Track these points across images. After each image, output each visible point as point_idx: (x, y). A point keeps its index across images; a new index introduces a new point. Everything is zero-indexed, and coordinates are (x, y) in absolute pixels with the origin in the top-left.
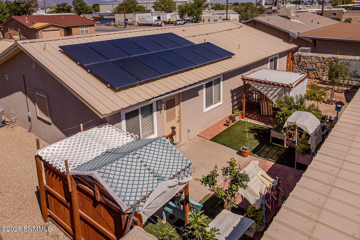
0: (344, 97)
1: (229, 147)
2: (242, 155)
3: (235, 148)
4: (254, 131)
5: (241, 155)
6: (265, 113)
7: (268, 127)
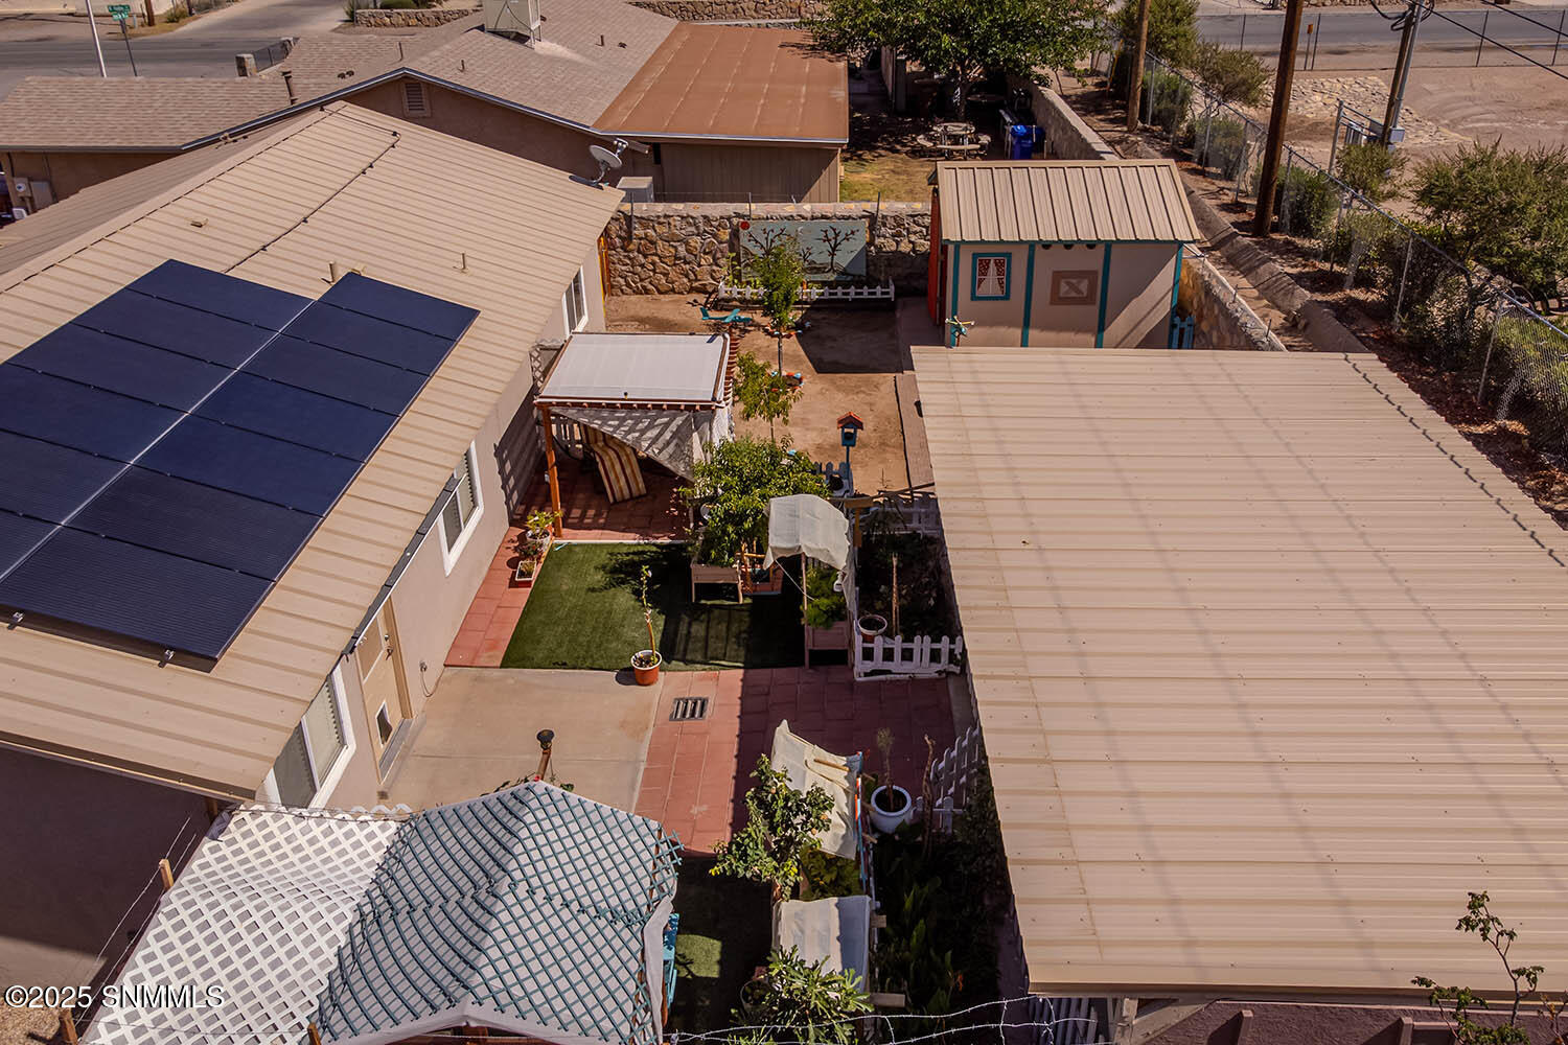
0: (803, 353)
1: (580, 668)
2: (639, 680)
3: (601, 663)
4: (622, 576)
5: (636, 680)
6: (622, 491)
7: (654, 545)
